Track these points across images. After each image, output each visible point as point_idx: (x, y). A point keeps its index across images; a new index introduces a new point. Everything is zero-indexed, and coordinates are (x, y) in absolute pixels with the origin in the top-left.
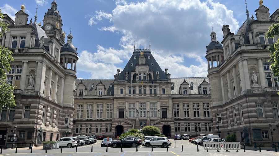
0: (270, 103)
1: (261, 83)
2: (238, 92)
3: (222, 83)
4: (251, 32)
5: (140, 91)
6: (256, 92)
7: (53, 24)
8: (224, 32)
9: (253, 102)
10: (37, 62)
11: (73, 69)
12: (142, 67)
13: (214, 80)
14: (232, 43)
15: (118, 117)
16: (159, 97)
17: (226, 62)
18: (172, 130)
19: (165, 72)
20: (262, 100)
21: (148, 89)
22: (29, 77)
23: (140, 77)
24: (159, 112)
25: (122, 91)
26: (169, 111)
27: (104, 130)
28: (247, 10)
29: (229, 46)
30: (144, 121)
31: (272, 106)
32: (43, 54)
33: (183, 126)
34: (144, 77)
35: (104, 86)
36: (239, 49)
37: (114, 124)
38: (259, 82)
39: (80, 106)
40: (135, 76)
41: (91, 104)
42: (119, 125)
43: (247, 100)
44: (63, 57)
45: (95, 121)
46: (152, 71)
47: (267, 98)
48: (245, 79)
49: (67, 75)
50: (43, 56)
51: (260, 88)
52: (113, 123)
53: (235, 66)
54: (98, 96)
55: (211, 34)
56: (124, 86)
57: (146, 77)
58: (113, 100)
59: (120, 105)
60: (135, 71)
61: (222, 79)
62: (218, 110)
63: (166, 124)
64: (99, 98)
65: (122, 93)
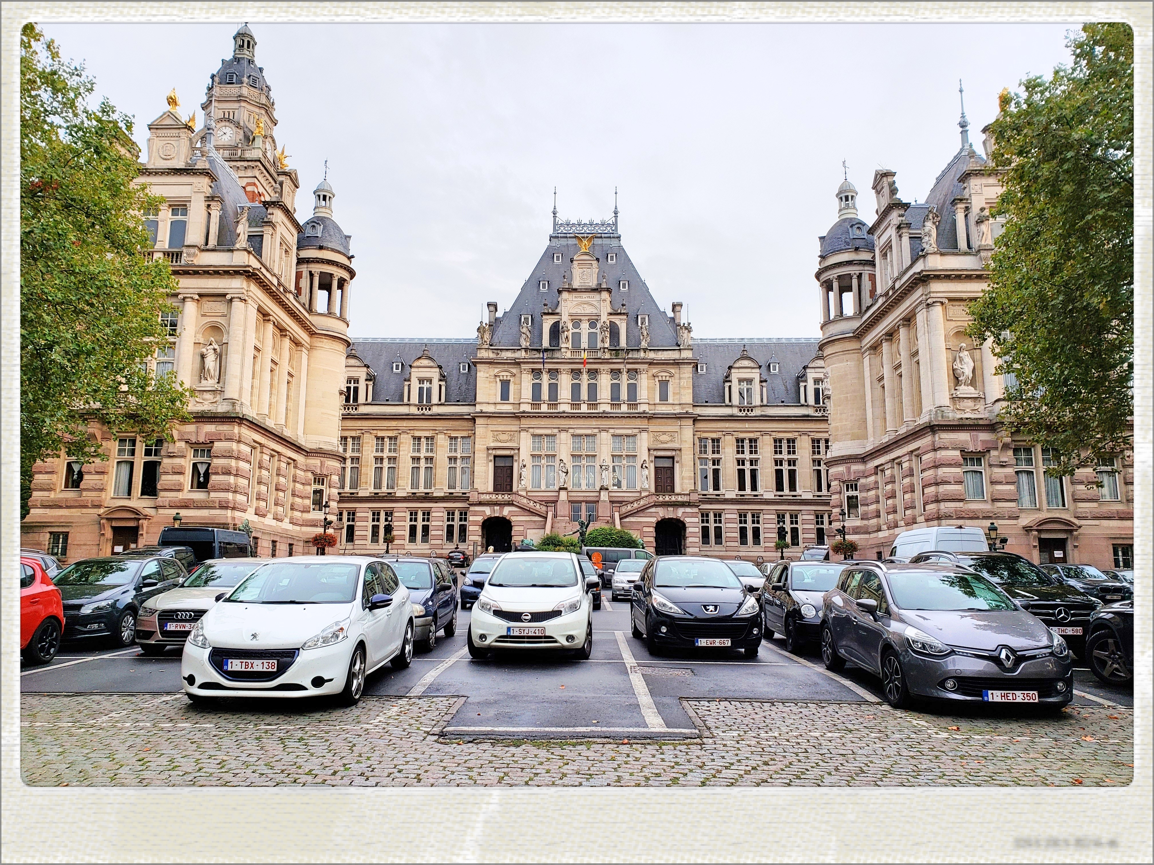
0: (1010, 453)
1: (986, 384)
2: (913, 412)
3: (867, 374)
4: (963, 206)
5: (576, 389)
6: (967, 415)
7: (242, 124)
8: (878, 192)
9: (954, 449)
10: (228, 297)
11: (337, 311)
12: (585, 297)
13: (842, 361)
14: (900, 236)
15: (491, 489)
16: (644, 412)
17: (881, 301)
18: (689, 540)
19: (670, 314)
20: (983, 442)
21: (605, 381)
22: (204, 350)
23: (577, 337)
24: (646, 472)
25: (505, 385)
26: (682, 467)
27: (440, 533)
28: (963, 117)
29: (891, 247)
30: (587, 502)
31: (1014, 462)
32: (249, 272)
33: (735, 525)
34: (592, 337)
35: (440, 367)
36: (919, 267)
37: (476, 513)
38: (978, 379)
39: (350, 441)
40: (556, 331)
41: (390, 433)
42: (497, 515)
43: (934, 442)
44: (304, 269)
45: (404, 499)
46: (620, 314)
47: (999, 435)
48: (932, 371)
49: (316, 333)
50: (250, 275)
51: (982, 401)
52: (472, 508)
53: (909, 320)
54: (415, 405)
55: (840, 192)
56: (514, 371)
57: (599, 338)
58: (470, 424)
59: (497, 441)
60: (557, 314)
61: (866, 361)
62: (849, 469)
63: (669, 513)
64: (420, 412)
65: (505, 396)
